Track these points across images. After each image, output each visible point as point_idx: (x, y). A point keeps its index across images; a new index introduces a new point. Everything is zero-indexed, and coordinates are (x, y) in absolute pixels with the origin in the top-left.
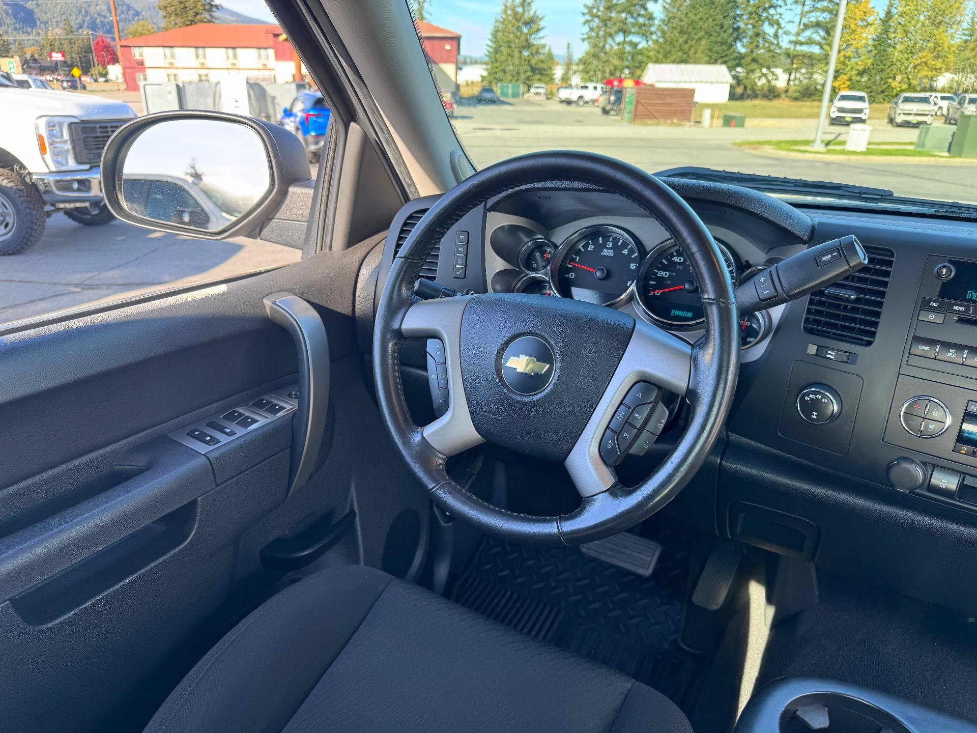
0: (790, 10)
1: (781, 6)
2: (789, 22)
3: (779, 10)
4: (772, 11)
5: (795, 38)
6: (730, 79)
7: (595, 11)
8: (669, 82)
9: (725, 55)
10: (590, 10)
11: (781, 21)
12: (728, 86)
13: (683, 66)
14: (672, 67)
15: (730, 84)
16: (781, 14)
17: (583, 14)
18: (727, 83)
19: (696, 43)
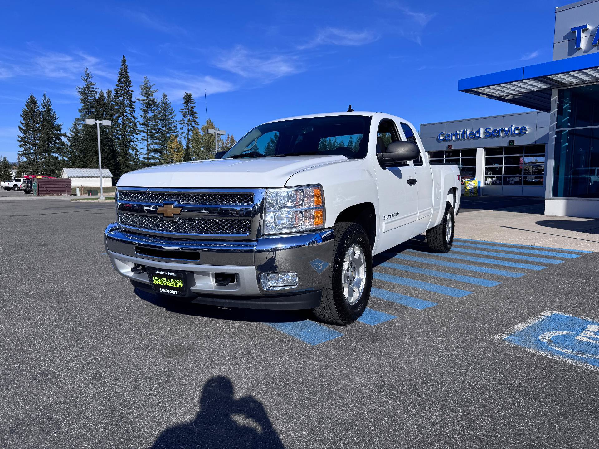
0: (141, 143)
1: (136, 141)
2: (142, 149)
3: (135, 143)
4: (132, 143)
5: (146, 156)
6: (112, 176)
7: (26, 139)
8: (77, 177)
9: (108, 164)
10: (22, 139)
11: (137, 148)
12: (111, 179)
13: (84, 169)
14: (78, 169)
15: (112, 178)
16: (136, 145)
17: (19, 141)
18: (110, 177)
19: (90, 158)
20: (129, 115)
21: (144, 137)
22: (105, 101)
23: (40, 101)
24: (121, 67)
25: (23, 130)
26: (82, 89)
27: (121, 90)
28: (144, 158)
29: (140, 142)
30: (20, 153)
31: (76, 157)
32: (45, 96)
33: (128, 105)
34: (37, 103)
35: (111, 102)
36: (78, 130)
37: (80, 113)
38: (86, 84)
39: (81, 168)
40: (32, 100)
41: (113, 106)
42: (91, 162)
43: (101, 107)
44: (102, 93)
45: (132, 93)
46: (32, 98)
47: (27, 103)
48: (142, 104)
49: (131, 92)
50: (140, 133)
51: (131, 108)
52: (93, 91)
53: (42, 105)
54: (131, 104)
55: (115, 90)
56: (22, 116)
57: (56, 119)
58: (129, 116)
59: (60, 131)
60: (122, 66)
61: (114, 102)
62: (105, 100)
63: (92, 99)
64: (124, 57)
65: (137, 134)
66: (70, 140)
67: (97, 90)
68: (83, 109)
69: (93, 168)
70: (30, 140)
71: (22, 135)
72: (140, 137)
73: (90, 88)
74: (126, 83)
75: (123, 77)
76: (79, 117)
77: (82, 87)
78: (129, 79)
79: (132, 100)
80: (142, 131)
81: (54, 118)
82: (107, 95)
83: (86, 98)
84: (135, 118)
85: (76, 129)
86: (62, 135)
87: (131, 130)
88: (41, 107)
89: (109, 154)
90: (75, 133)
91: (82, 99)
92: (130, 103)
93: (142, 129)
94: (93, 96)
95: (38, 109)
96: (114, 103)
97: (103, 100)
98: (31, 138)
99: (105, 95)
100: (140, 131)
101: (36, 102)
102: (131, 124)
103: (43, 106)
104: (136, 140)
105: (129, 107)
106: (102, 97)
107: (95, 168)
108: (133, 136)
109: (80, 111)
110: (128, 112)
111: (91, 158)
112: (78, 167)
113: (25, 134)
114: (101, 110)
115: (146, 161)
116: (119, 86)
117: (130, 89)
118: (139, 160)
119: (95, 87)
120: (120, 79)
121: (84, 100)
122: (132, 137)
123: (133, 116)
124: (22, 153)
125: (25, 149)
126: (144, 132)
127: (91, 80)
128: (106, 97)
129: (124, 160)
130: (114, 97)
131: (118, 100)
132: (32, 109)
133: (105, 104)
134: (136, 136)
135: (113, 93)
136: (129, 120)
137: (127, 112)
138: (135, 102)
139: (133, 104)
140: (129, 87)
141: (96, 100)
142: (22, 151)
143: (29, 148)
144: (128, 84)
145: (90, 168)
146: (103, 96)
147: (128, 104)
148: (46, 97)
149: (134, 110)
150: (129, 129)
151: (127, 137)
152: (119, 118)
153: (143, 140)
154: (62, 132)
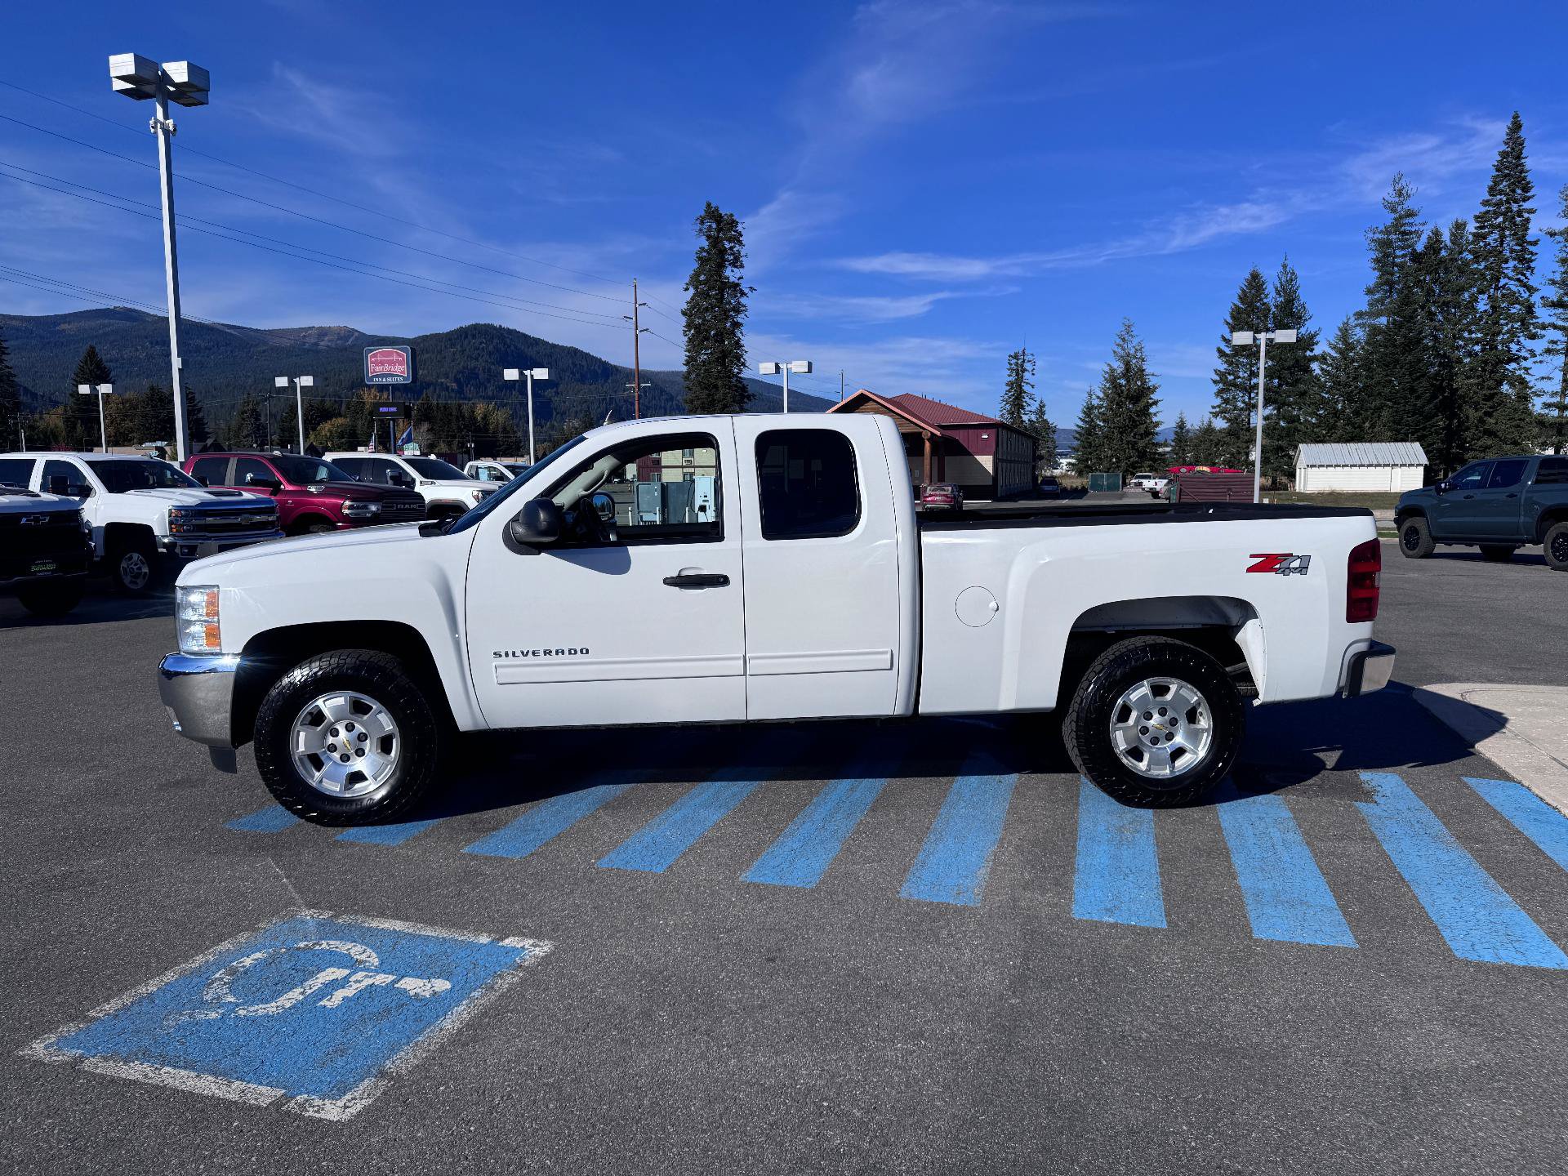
0: (1541, 362)
1: (1525, 359)
2: (1543, 378)
3: (1524, 364)
4: (1513, 366)
5: (1556, 400)
6: (1424, 460)
7: (1231, 377)
8: (1328, 466)
9: (1424, 429)
10: (1222, 375)
11: (1528, 378)
12: (1421, 469)
13: (1352, 444)
14: (1335, 446)
15: (1426, 467)
16: (1526, 369)
17: (1215, 382)
18: (1421, 465)
19: (1373, 414)
20: (1512, 282)
21: (1555, 342)
22: (1443, 253)
23: (1271, 279)
24: (1504, 148)
25: (1227, 355)
26: (1381, 232)
27: (1497, 214)
28: (1547, 406)
29: (1538, 358)
30: (1214, 411)
31: (1335, 414)
32: (1285, 266)
33: (1514, 255)
34: (1264, 287)
35: (1461, 253)
36: (1349, 344)
37: (1367, 298)
38: (1394, 216)
39: (1347, 441)
40: (1255, 281)
41: (1466, 264)
42: (1373, 426)
43: (1428, 273)
44: (1437, 233)
45: (1531, 216)
46: (1255, 276)
47: (1243, 291)
48: (1562, 244)
49: (1526, 215)
50: (1543, 332)
51: (1521, 260)
52: (1411, 233)
53: (1276, 289)
54: (1524, 250)
55: (1476, 218)
56: (1228, 323)
57: (1306, 320)
58: (1513, 286)
59: (1312, 350)
60: (1506, 143)
61: (1470, 251)
62: (1443, 251)
63: (1404, 256)
64: (1516, 117)
65: (1533, 337)
66: (1326, 371)
67: (1422, 228)
68: (1378, 286)
69: (1378, 441)
70: (1239, 377)
71: (1223, 367)
72: (1539, 346)
73: (1404, 225)
74: (1513, 191)
75: (1506, 176)
76: (1365, 308)
77: (1382, 228)
78: (1524, 179)
79: (1528, 238)
80: (1550, 325)
81: (1300, 318)
82: (1452, 234)
83: (1386, 255)
84: (1531, 290)
85: (1345, 342)
86: (1315, 359)
87: (1512, 327)
88: (1273, 294)
89: (1429, 402)
90: (1340, 353)
91: (1377, 261)
92: (1519, 248)
93: (1548, 321)
94: (1410, 247)
95: (1265, 301)
96: (1470, 257)
97: (1437, 251)
98: (1241, 374)
99: (1446, 237)
100: (1544, 327)
101: (1264, 283)
102: (1515, 309)
103: (1278, 293)
104: (1527, 355)
105: (1514, 259)
106: (1434, 244)
107: (1382, 441)
108: (1518, 343)
109: (1370, 292)
110: (1511, 274)
111: (1376, 415)
112: (1339, 440)
113: (1230, 364)
114: (1428, 278)
115: (1555, 413)
116: (1489, 205)
117: (1526, 205)
118: (1530, 414)
119: (1417, 220)
120: (1496, 183)
121: (1383, 262)
122: (1514, 347)
123: (1525, 286)
124: (1218, 410)
125: (1226, 401)
126: (1555, 327)
127: (1409, 204)
128: (1449, 243)
129: (1480, 413)
130: (1471, 238)
131: (1482, 244)
132: (1251, 304)
133: (1441, 261)
134: (1528, 344)
135: (1472, 227)
136: (1513, 299)
137: (1506, 276)
138: (1535, 243)
139: (1531, 248)
140: (1524, 201)
141: (1416, 257)
142: (1219, 406)
143: (1234, 398)
144: (1519, 191)
145: (1370, 441)
146: (1437, 241)
147: (1512, 251)
148: (1288, 270)
149: (1532, 265)
150: (1507, 324)
151: (1500, 347)
152: (1481, 296)
153: (1548, 351)
154: (1318, 350)
